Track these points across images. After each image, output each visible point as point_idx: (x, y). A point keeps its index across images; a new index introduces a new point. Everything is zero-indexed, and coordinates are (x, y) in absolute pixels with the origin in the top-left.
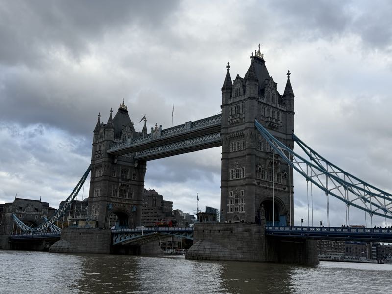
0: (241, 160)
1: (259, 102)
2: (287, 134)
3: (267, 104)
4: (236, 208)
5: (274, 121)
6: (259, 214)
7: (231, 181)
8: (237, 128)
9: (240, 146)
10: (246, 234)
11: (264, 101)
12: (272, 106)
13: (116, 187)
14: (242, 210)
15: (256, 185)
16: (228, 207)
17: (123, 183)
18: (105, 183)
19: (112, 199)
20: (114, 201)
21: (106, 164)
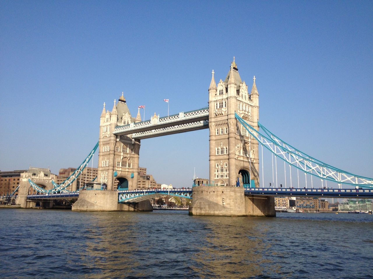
0: (224, 141)
1: (237, 99)
2: (254, 122)
3: (241, 101)
4: (221, 175)
5: (246, 113)
6: (238, 179)
7: (218, 156)
8: (221, 118)
9: (224, 131)
10: (232, 194)
11: (240, 99)
12: (244, 103)
13: (119, 159)
14: (226, 177)
15: (236, 159)
16: (215, 174)
17: (124, 156)
18: (112, 156)
19: (116, 168)
20: (118, 170)
21: (112, 141)
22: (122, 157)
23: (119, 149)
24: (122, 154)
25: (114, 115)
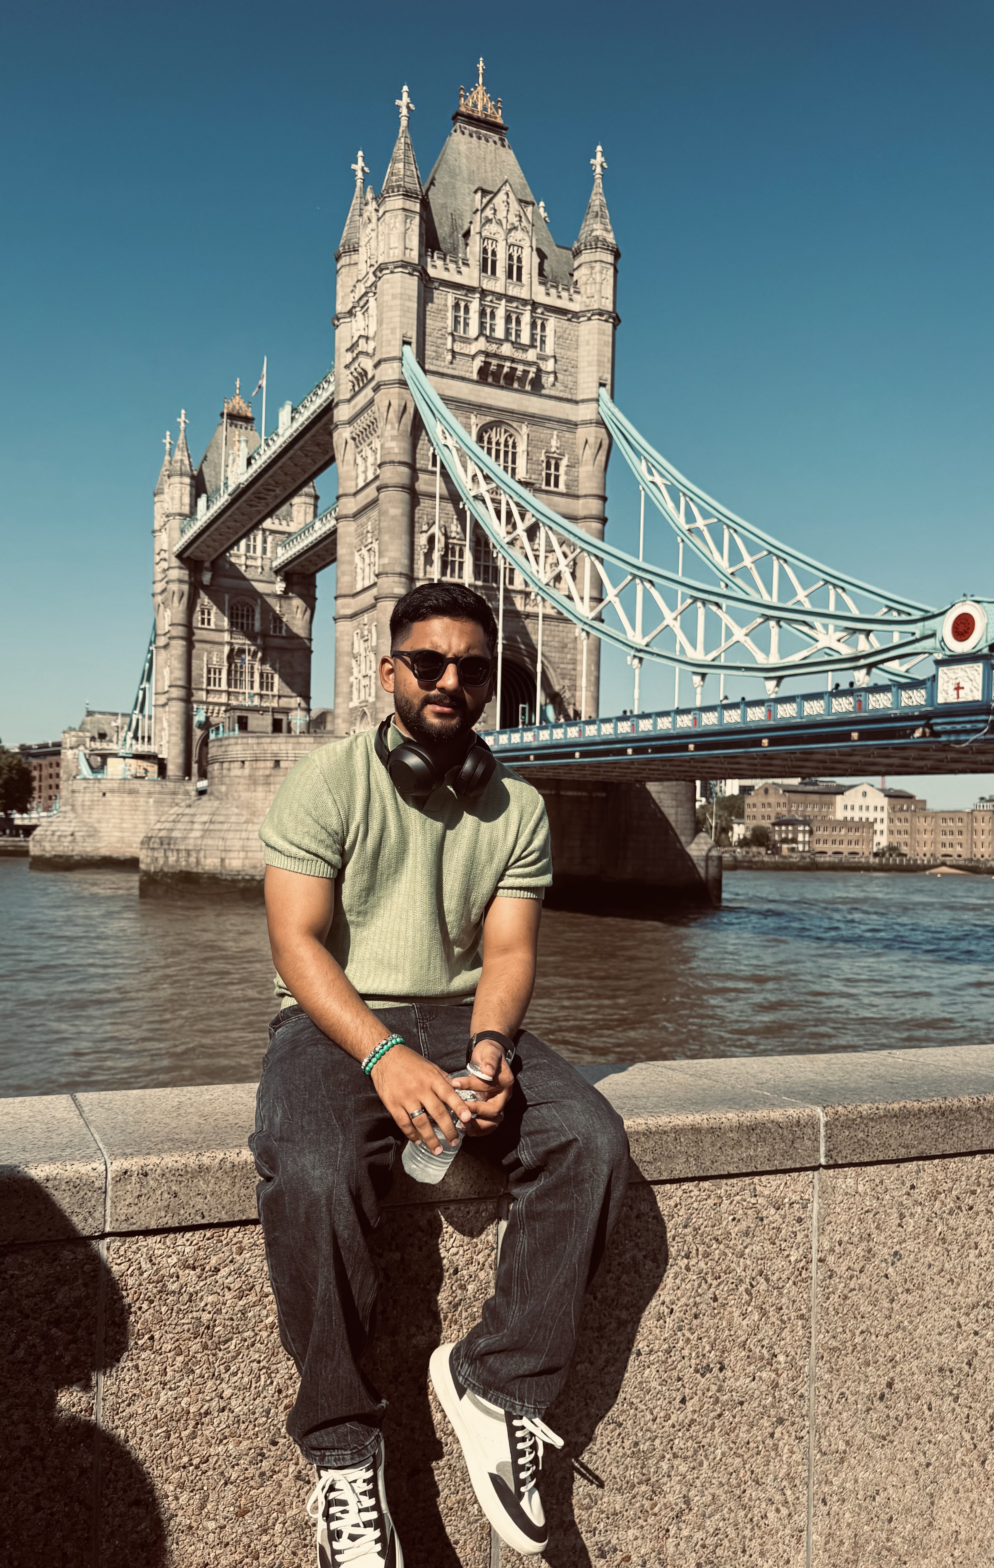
1: (428, 281)
2: (578, 402)
3: (470, 290)
4: (364, 688)
5: (508, 349)
7: (360, 592)
8: (365, 397)
11: (468, 276)
12: (500, 296)
13: (216, 659)
18: (178, 646)
19: (204, 693)
20: (216, 700)
21: (174, 587)
22: (227, 649)
23: (212, 617)
24: (226, 637)
25: (176, 479)
